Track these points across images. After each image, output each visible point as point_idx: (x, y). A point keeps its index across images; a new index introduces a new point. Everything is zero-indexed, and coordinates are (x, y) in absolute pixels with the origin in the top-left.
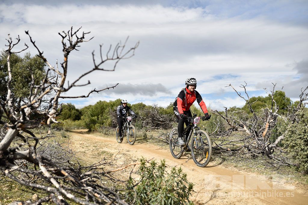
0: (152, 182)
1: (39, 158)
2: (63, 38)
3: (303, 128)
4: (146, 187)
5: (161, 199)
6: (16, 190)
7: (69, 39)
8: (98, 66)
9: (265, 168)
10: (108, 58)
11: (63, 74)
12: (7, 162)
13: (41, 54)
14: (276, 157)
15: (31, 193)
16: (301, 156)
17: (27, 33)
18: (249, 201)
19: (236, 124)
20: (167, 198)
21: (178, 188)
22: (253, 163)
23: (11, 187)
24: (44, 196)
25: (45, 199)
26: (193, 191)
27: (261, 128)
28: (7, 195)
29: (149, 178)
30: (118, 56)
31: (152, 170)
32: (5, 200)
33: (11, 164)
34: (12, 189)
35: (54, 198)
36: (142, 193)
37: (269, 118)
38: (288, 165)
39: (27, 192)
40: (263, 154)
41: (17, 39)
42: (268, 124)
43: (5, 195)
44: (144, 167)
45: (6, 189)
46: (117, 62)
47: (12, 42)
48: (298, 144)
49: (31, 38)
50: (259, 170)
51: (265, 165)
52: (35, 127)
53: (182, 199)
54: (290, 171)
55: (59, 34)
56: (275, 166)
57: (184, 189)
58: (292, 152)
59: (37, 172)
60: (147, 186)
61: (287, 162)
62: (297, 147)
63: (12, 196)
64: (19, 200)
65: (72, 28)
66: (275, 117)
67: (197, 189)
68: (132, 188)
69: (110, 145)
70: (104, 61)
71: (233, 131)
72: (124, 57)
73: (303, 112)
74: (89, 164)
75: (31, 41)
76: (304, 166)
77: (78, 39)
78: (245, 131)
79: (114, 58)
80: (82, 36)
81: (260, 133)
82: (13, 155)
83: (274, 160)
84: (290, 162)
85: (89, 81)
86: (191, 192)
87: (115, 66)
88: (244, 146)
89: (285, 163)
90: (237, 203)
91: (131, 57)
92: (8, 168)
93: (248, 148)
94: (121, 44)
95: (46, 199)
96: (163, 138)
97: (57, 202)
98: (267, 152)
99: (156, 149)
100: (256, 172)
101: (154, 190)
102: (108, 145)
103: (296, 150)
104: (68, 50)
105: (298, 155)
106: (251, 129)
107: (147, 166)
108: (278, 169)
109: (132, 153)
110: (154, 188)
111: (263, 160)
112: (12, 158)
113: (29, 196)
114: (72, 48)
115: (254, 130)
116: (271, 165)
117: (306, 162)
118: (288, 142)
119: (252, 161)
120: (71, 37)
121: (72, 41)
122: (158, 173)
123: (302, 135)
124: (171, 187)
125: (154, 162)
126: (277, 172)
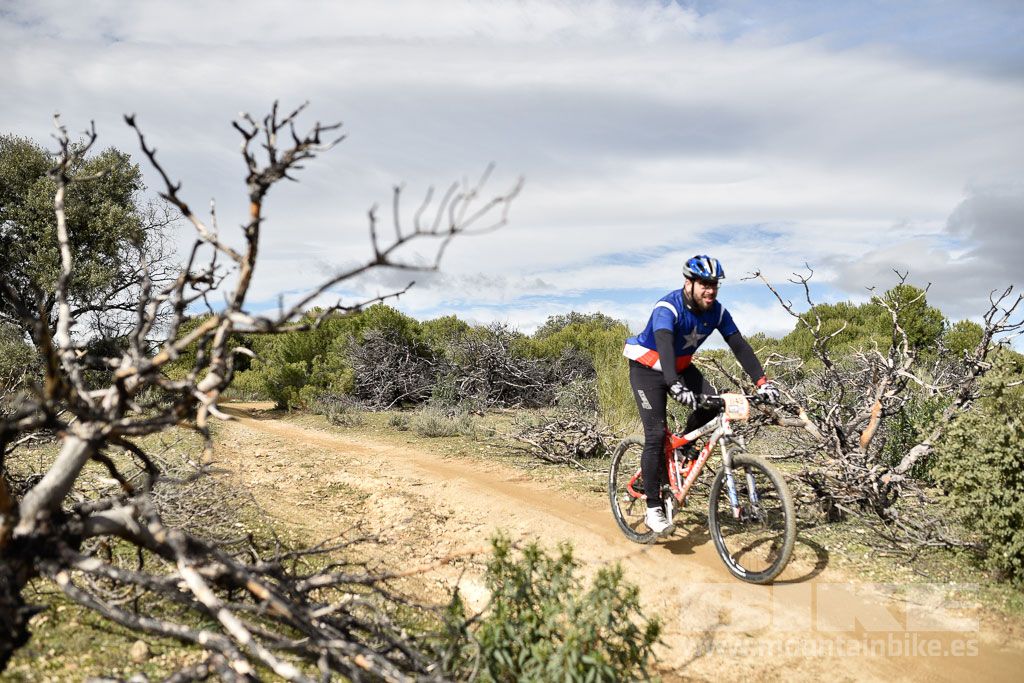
0: (528, 612)
1: (179, 540)
2: (248, 137)
3: (999, 428)
4: (511, 630)
5: (561, 670)
7: (266, 143)
8: (388, 252)
9: (872, 556)
10: (417, 229)
11: (247, 257)
12: (64, 547)
13: (173, 190)
14: (905, 518)
15: (124, 638)
16: (993, 520)
18: (824, 665)
21: (611, 632)
22: (832, 537)
23: (56, 616)
25: (192, 674)
26: (661, 642)
27: (854, 414)
28: (46, 642)
30: (455, 224)
32: (42, 659)
33: (75, 554)
34: (60, 621)
35: (224, 671)
36: (498, 649)
37: (882, 388)
38: (946, 547)
39: (109, 633)
40: (862, 507)
41: (87, 133)
42: (881, 406)
43: (37, 642)
44: (505, 563)
45: (41, 622)
47: (67, 141)
48: (984, 483)
49: (141, 137)
50: (854, 560)
51: (871, 543)
52: (152, 431)
53: (625, 667)
54: (952, 565)
55: (235, 125)
56: (904, 549)
57: (630, 633)
58: (963, 506)
60: (514, 625)
61: (944, 536)
62: (980, 491)
63: (63, 648)
64: (87, 660)
65: (275, 106)
66: (902, 382)
68: (463, 631)
69: (357, 463)
70: (407, 238)
71: (765, 424)
75: (144, 149)
76: (1000, 554)
77: (298, 142)
78: (803, 426)
79: (439, 230)
80: (312, 137)
81: (850, 434)
83: (898, 526)
84: (953, 534)
86: (655, 646)
87: (440, 254)
88: (803, 481)
89: (938, 540)
90: (785, 672)
92: (66, 566)
93: (816, 486)
94: (465, 187)
95: (197, 674)
96: (533, 440)
98: (877, 500)
99: (511, 480)
100: (845, 567)
101: (535, 639)
102: (349, 461)
103: (977, 501)
104: (263, 181)
105: (981, 517)
106: (824, 421)
107: (514, 563)
108: (914, 559)
109: (431, 492)
110: (536, 632)
111: (863, 524)
112: (77, 533)
113: (118, 647)
114: (277, 174)
115: (832, 425)
116: (890, 546)
117: (1008, 539)
118: (951, 475)
119: (828, 529)
120: (272, 136)
121: (276, 147)
122: (545, 583)
123: (996, 453)
124: (592, 632)
125: (534, 547)
126: (911, 569)
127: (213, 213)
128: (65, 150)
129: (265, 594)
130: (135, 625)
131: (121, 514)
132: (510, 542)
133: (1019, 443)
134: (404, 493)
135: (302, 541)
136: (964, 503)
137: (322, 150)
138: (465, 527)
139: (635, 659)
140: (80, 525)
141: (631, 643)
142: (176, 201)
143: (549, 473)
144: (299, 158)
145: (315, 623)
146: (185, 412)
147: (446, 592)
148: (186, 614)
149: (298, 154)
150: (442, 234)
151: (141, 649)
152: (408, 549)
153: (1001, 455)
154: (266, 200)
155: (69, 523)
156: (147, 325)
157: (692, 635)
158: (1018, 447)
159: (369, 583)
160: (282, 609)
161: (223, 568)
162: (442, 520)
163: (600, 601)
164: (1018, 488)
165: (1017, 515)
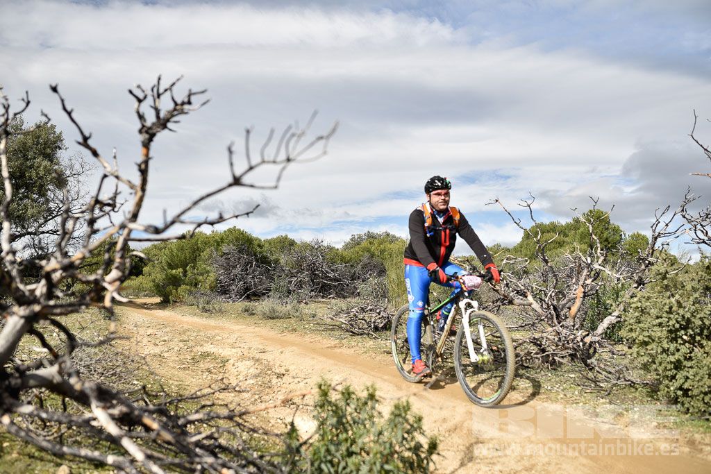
0: (344, 435)
1: (92, 388)
2: (140, 101)
3: (665, 301)
4: (332, 448)
7: (153, 105)
8: (242, 176)
9: (580, 392)
10: (263, 159)
11: (140, 186)
12: (7, 397)
13: (86, 139)
14: (602, 366)
15: (52, 464)
16: (663, 365)
17: (54, 89)
18: (550, 468)
19: (511, 289)
20: (383, 473)
21: (403, 447)
22: (552, 380)
23: (2, 449)
26: (439, 454)
27: (564, 296)
29: (336, 426)
30: (290, 155)
33: (16, 402)
34: (5, 453)
36: (323, 462)
37: (583, 277)
38: (631, 384)
39: (41, 460)
40: (572, 359)
41: (23, 100)
42: (583, 290)
44: (327, 401)
47: (9, 106)
48: (656, 339)
49: (62, 101)
50: (568, 396)
51: (579, 383)
52: (72, 312)
54: (635, 397)
55: (131, 92)
56: (602, 387)
57: (417, 448)
58: (642, 356)
60: (334, 445)
61: (628, 377)
62: (654, 345)
63: (7, 472)
65: (159, 79)
66: (597, 273)
68: (298, 451)
69: (220, 338)
70: (256, 166)
71: (505, 304)
72: (300, 158)
73: (665, 266)
75: (65, 109)
76: (668, 388)
77: (176, 104)
78: (530, 305)
79: (278, 160)
80: (186, 100)
81: (562, 310)
83: (598, 372)
84: (634, 376)
85: (221, 214)
86: (434, 457)
87: (279, 179)
88: (532, 343)
89: (625, 380)
91: (318, 157)
92: (9, 410)
93: (540, 346)
94: (297, 127)
96: (343, 319)
98: (583, 354)
99: (328, 347)
100: (562, 400)
101: (350, 454)
102: (214, 337)
103: (651, 352)
104: (151, 131)
105: (655, 363)
106: (545, 301)
107: (333, 400)
108: (609, 394)
109: (272, 357)
110: (350, 450)
111: (573, 371)
112: (17, 386)
113: (48, 471)
114: (161, 127)
115: (550, 304)
116: (592, 385)
117: (673, 377)
118: (634, 335)
119: (550, 375)
120: (157, 100)
121: (160, 107)
122: (356, 414)
123: (664, 319)
124: (390, 448)
125: (347, 389)
126: (608, 401)
127: (115, 157)
128: (7, 112)
129: (155, 426)
130: (60, 452)
131: (50, 371)
132: (330, 385)
133: (679, 311)
134: (253, 358)
135: (181, 393)
136: (643, 354)
137: (194, 110)
138: (296, 380)
139: (420, 466)
140: (19, 381)
141: (418, 456)
142: (88, 147)
143: (355, 341)
144: (177, 115)
145: (192, 447)
146: (96, 298)
147: (284, 426)
148: (97, 446)
149: (175, 113)
150: (281, 162)
151: (64, 471)
152: (257, 397)
153: (667, 320)
154: (153, 145)
155: (11, 379)
156: (67, 236)
157: (458, 451)
158: (678, 314)
159: (230, 418)
160: (167, 436)
161: (125, 409)
162: (281, 376)
163: (396, 426)
165: (679, 361)
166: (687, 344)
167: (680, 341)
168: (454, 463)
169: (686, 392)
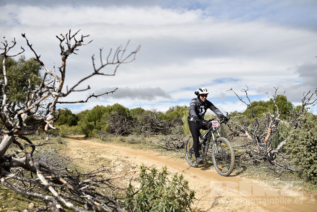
0: (153, 190)
1: (37, 165)
2: (61, 41)
3: (305, 133)
4: (147, 195)
5: (162, 207)
6: (11, 198)
7: (67, 42)
8: (98, 70)
9: (267, 175)
10: (108, 62)
11: (61, 78)
12: (3, 170)
13: (38, 58)
14: (278, 163)
15: (27, 202)
16: (304, 162)
17: (24, 36)
18: (251, 208)
19: (238, 129)
20: (168, 206)
21: (179, 196)
22: (255, 170)
23: (7, 196)
24: (41, 205)
25: (42, 208)
26: (195, 198)
27: (262, 133)
28: (2, 204)
29: (149, 186)
30: (119, 60)
31: (152, 177)
33: (7, 172)
34: (8, 198)
35: (52, 207)
36: (143, 201)
37: (271, 124)
38: (290, 171)
39: (23, 201)
40: (265, 161)
41: (13, 42)
42: (270, 129)
44: (145, 174)
45: (1, 198)
46: (117, 67)
47: (7, 45)
48: (301, 150)
49: (27, 41)
50: (261, 176)
51: (267, 171)
53: (184, 207)
54: (292, 177)
55: (57, 37)
56: (277, 173)
57: (185, 196)
58: (294, 158)
59: (34, 181)
61: (289, 168)
62: (300, 153)
63: (7, 205)
64: (15, 209)
65: (70, 31)
66: (277, 122)
67: (198, 196)
68: (132, 196)
69: (108, 152)
70: (105, 65)
71: (235, 136)
72: (124, 62)
73: (305, 117)
74: (87, 172)
75: (28, 44)
76: (307, 172)
77: (76, 42)
78: (247, 136)
79: (114, 62)
80: (81, 40)
81: (261, 138)
82: (9, 163)
83: (276, 166)
84: (293, 168)
85: (89, 86)
86: (192, 200)
87: (115, 71)
88: (246, 152)
89: (288, 169)
90: (239, 211)
91: (132, 61)
92: (4, 176)
93: (250, 154)
94: (121, 48)
95: (44, 208)
96: (163, 143)
97: (55, 211)
98: (269, 158)
99: (156, 156)
100: (259, 178)
101: (155, 198)
102: (106, 151)
103: (299, 156)
104: (66, 54)
105: (301, 161)
106: (253, 134)
107: (148, 174)
108: (280, 176)
109: (131, 160)
110: (155, 196)
111: (265, 165)
112: (8, 166)
113: (25, 205)
114: (70, 52)
115: (255, 136)
116: (273, 172)
117: (309, 168)
118: (291, 148)
119: (254, 167)
121: (70, 44)
122: (158, 181)
123: (305, 141)
124: (172, 195)
125: (154, 169)
126: (279, 179)
127: (54, 67)
128: (6, 47)
129: (65, 182)
132: (147, 167)
133: (311, 137)
134: (122, 160)
136: (295, 157)
139: (187, 204)
141: (186, 199)
142: (39, 61)
143: (168, 153)
144: (77, 47)
155: (5, 162)
158: (311, 139)
160: (70, 187)
164: (312, 152)
165: (311, 160)
166: (316, 153)
167: (312, 151)
168: (208, 206)
169: (315, 174)
